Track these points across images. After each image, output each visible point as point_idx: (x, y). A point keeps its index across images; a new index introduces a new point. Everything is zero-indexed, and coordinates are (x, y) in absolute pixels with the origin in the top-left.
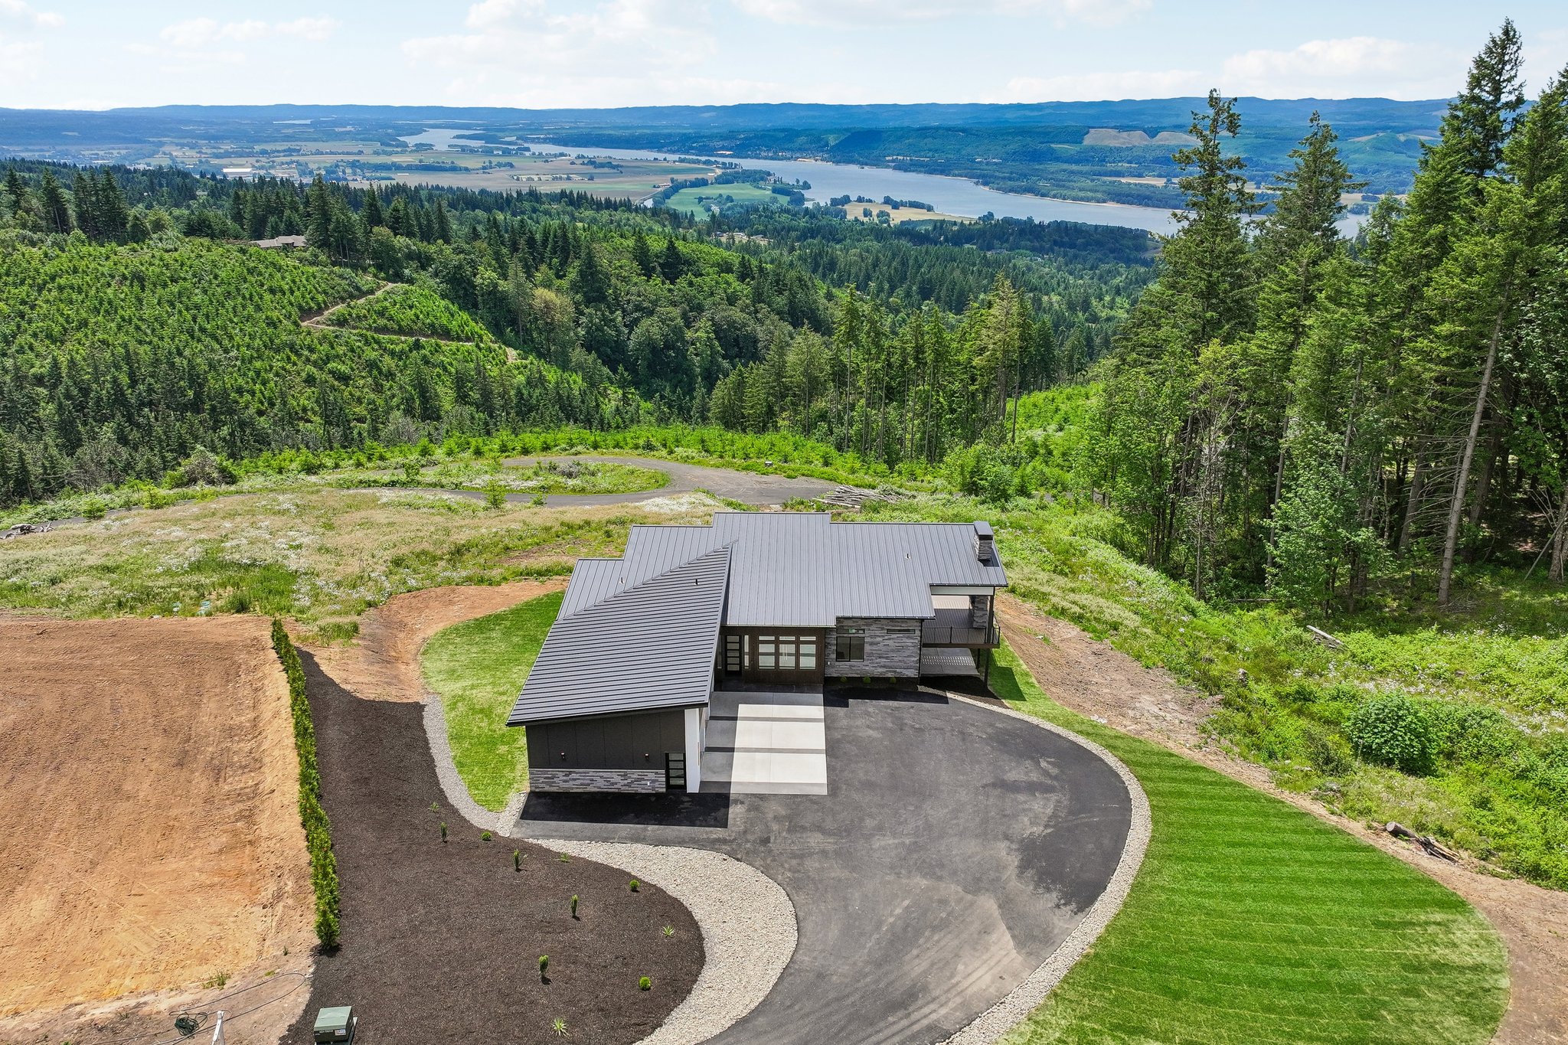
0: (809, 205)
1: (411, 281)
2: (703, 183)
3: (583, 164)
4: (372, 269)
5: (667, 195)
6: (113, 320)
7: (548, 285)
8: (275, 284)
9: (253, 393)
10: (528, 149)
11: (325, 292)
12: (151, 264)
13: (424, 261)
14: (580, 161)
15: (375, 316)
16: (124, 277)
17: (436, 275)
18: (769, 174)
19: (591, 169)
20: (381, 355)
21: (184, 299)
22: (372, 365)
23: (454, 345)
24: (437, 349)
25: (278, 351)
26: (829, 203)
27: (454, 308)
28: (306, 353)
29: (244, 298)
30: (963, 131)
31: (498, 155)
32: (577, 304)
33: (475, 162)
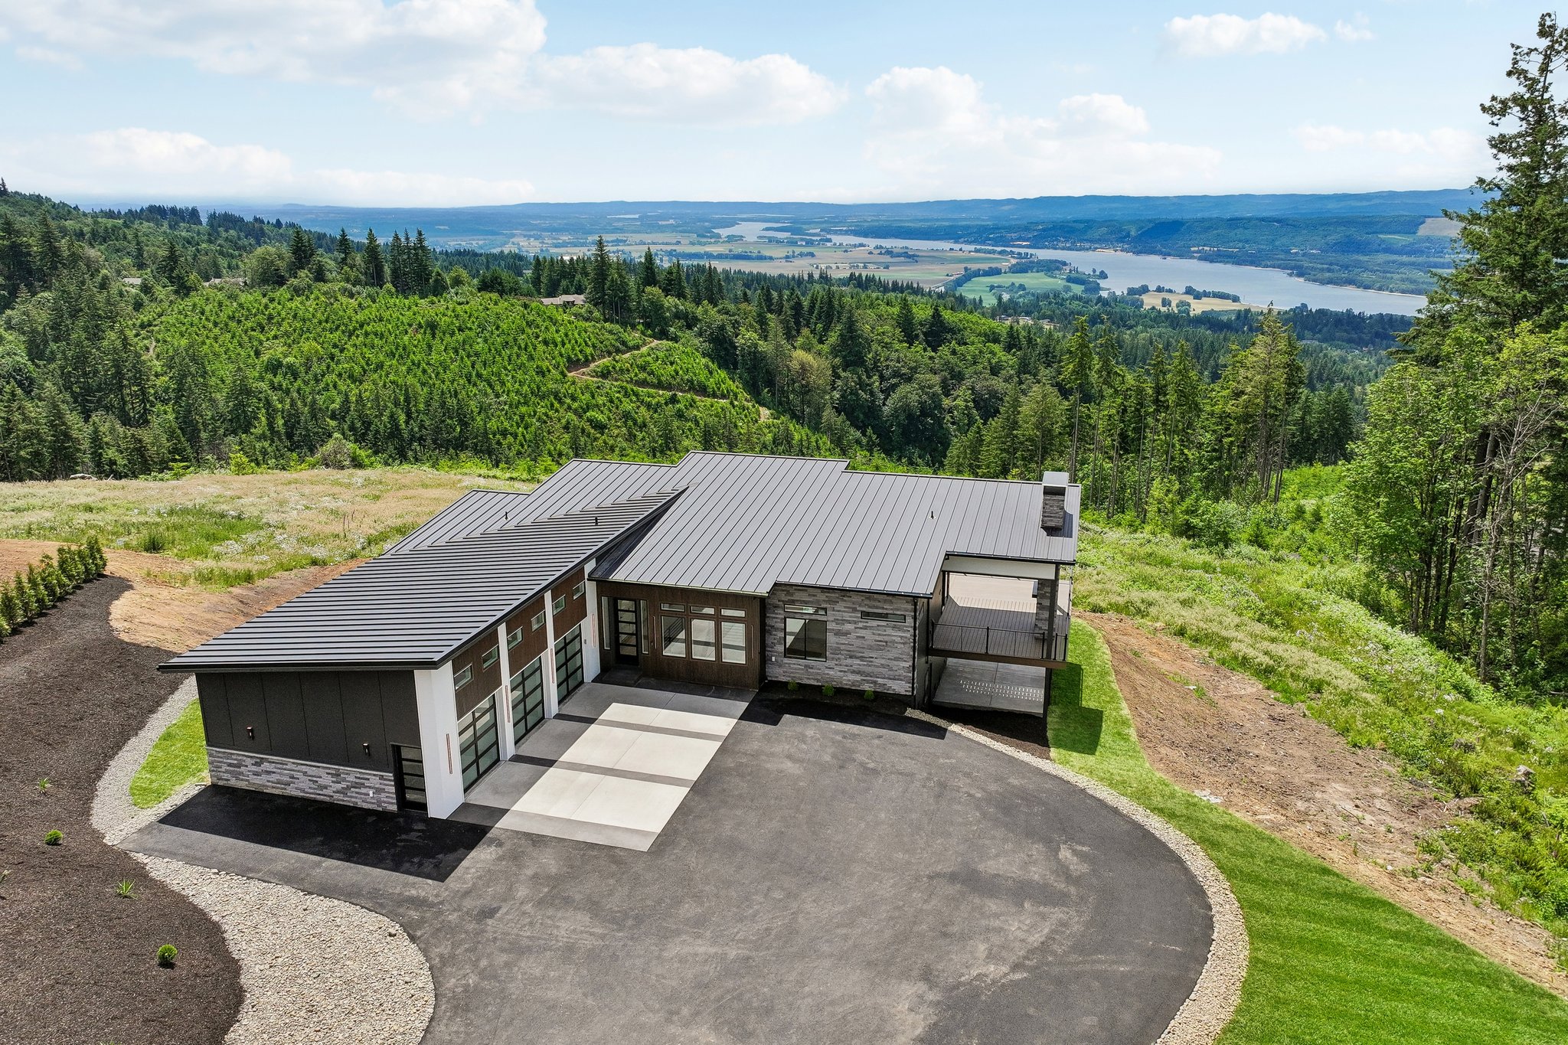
0: (1104, 294)
1: (676, 339)
2: (996, 272)
3: (881, 253)
4: (640, 327)
5: (959, 283)
6: (404, 364)
7: (807, 348)
8: (549, 336)
9: (515, 436)
10: (829, 240)
11: (594, 346)
12: (444, 315)
13: (690, 321)
14: (878, 251)
15: (636, 370)
16: (420, 326)
17: (700, 334)
18: (1065, 264)
19: (887, 259)
20: (638, 407)
21: (467, 347)
22: (626, 416)
23: (709, 401)
24: (692, 404)
25: (543, 398)
26: (1126, 292)
27: (713, 366)
28: (568, 401)
29: (520, 348)
30: (1278, 221)
31: (801, 246)
32: (834, 368)
33: (779, 252)
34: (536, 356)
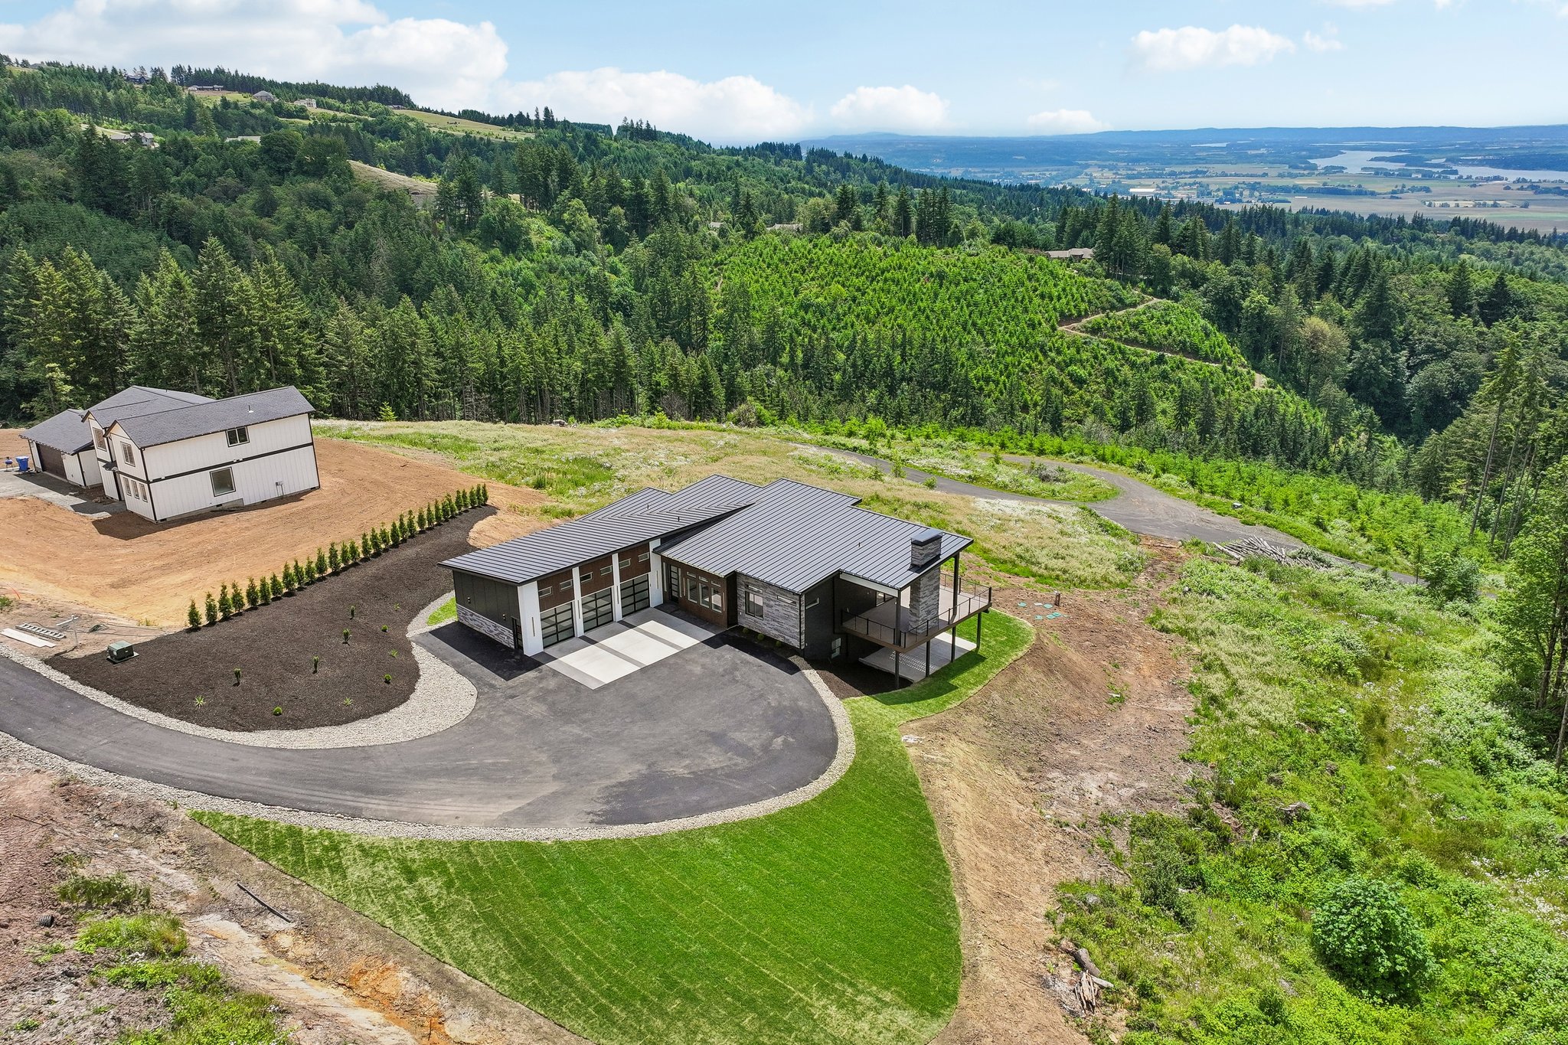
3: (1521, 189)
4: (1142, 284)
6: (912, 309)
7: (1325, 314)
8: (1046, 290)
11: (1090, 302)
13: (1196, 280)
14: (1519, 185)
15: (1128, 328)
16: (932, 275)
17: (1205, 294)
20: (1122, 365)
23: (1198, 364)
24: (1180, 366)
25: (1029, 350)
27: (1212, 328)
32: (1354, 338)
33: (1384, 186)
34: (1030, 309)
